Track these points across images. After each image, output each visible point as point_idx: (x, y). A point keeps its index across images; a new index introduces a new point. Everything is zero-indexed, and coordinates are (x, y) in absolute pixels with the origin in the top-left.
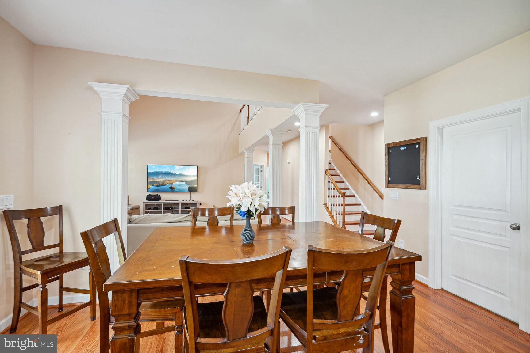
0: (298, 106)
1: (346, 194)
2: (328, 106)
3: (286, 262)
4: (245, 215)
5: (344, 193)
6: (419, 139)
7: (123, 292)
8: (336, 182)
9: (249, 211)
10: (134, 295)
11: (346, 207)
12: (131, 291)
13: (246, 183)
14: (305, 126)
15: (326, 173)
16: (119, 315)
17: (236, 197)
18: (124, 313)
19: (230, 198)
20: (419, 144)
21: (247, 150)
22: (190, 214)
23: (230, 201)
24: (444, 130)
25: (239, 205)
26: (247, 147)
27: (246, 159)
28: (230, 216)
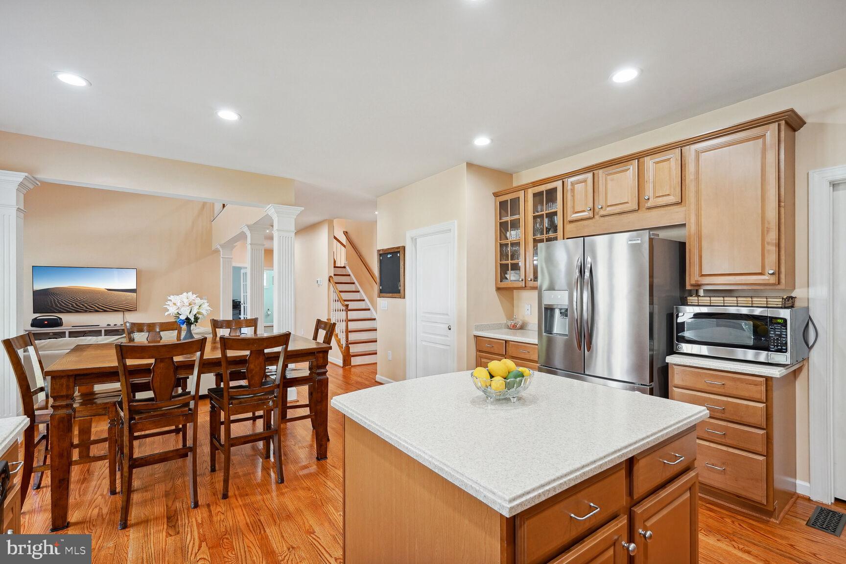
0: (269, 206)
1: (350, 308)
2: (303, 208)
3: (203, 346)
4: (184, 322)
5: (347, 306)
6: (399, 248)
7: (61, 377)
8: (341, 292)
9: (188, 319)
10: (71, 380)
11: (349, 322)
12: (69, 376)
13: (185, 294)
14: (277, 230)
15: (329, 280)
16: (57, 396)
17: (175, 306)
18: (62, 394)
19: (168, 308)
20: (399, 252)
21: (222, 246)
22: (124, 335)
23: (168, 310)
24: (418, 240)
25: (178, 313)
26: (223, 242)
27: (221, 259)
28: (176, 331)
